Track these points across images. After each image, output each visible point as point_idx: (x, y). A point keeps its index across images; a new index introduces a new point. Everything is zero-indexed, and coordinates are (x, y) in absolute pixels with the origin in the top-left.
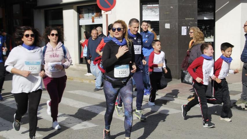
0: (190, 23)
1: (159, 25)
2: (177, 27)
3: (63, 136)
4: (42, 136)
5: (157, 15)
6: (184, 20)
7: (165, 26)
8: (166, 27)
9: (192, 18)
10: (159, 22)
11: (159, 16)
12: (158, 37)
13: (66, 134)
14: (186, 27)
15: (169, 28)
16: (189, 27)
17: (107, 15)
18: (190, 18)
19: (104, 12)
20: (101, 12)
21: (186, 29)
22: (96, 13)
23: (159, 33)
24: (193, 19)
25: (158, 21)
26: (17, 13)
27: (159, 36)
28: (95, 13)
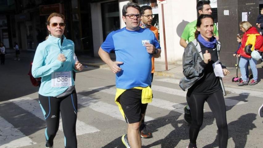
0: (251, 8)
1: (217, 13)
2: (237, 13)
3: (121, 131)
4: (100, 131)
5: (215, 2)
6: (245, 5)
7: (223, 13)
8: (225, 14)
9: (253, 3)
10: (218, 9)
11: (216, 3)
12: (217, 25)
13: (123, 129)
14: (247, 13)
15: (228, 14)
16: (250, 13)
17: (162, 5)
18: (251, 3)
19: (160, 1)
20: (156, 2)
21: (247, 15)
22: (152, 3)
23: (217, 20)
24: (255, 4)
25: (216, 8)
26: (77, 7)
27: (217, 23)
28: (150, 4)
